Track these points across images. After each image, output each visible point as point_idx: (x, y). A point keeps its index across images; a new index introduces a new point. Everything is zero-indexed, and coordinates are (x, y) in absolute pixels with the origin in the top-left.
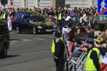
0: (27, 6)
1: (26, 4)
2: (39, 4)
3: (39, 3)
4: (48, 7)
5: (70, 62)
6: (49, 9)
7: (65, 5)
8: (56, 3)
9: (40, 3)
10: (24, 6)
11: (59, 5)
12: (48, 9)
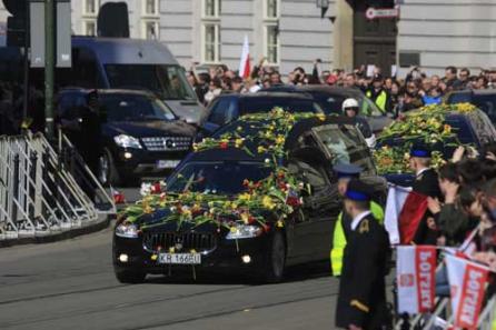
0: (220, 59)
1: (213, 47)
2: (275, 48)
3: (275, 43)
4: (319, 61)
5: (419, 322)
6: (320, 74)
7: (394, 53)
8: (356, 43)
9: (278, 45)
10: (207, 59)
11: (368, 53)
12: (315, 71)
